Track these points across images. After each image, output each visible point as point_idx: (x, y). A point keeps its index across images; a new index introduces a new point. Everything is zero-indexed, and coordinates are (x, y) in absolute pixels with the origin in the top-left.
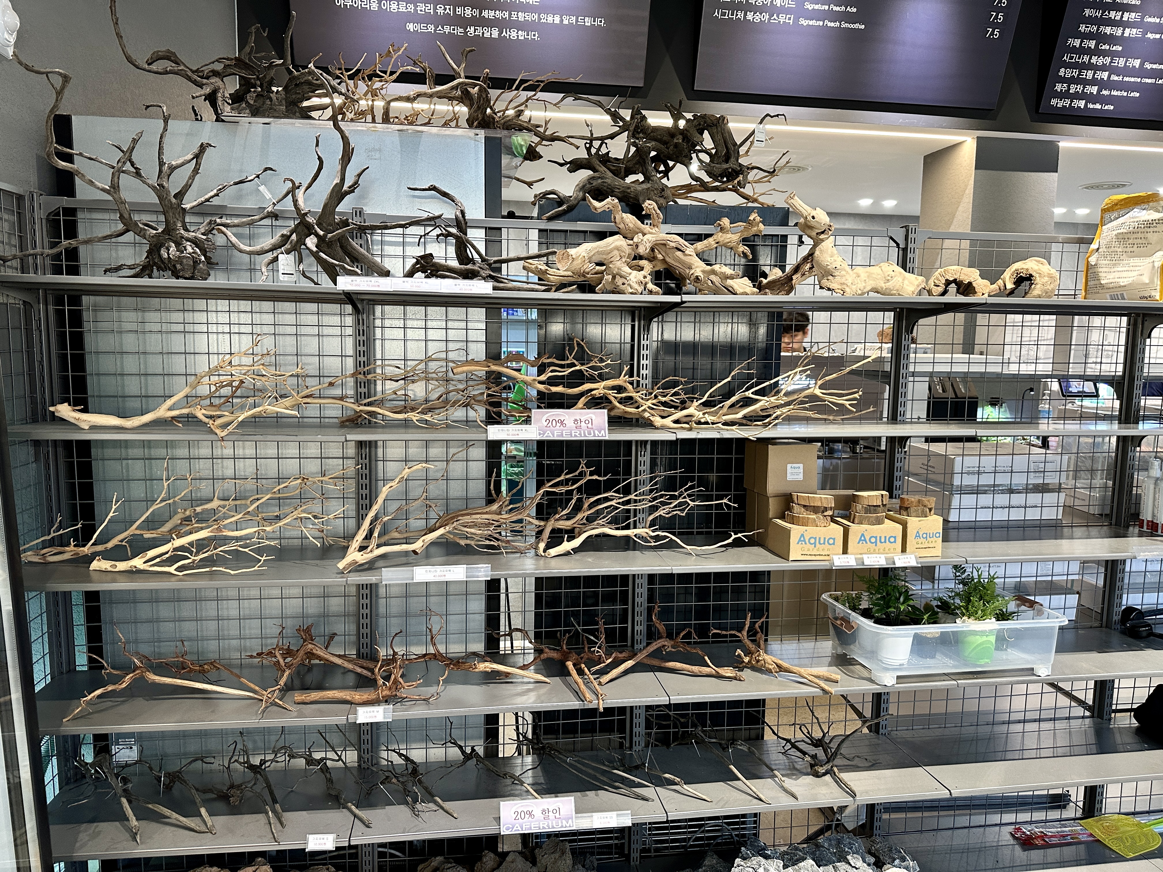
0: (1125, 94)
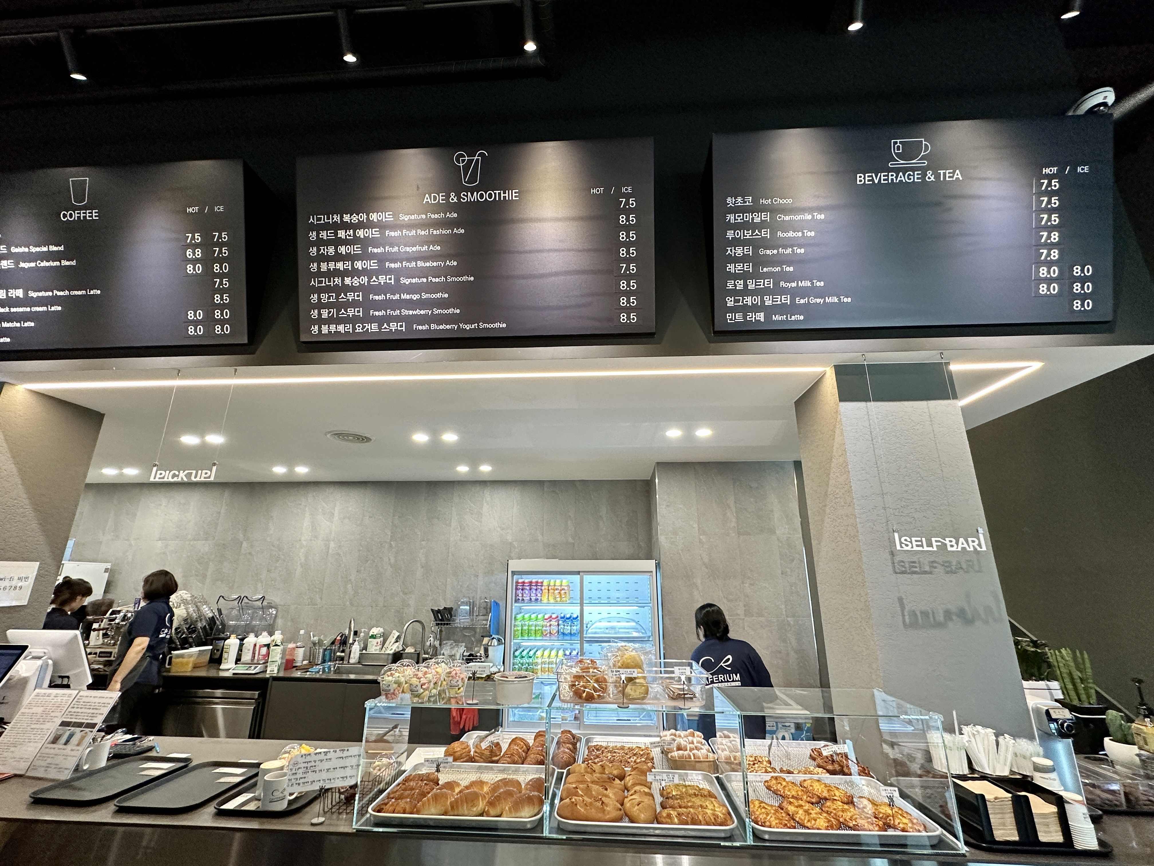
0: (18, 325)
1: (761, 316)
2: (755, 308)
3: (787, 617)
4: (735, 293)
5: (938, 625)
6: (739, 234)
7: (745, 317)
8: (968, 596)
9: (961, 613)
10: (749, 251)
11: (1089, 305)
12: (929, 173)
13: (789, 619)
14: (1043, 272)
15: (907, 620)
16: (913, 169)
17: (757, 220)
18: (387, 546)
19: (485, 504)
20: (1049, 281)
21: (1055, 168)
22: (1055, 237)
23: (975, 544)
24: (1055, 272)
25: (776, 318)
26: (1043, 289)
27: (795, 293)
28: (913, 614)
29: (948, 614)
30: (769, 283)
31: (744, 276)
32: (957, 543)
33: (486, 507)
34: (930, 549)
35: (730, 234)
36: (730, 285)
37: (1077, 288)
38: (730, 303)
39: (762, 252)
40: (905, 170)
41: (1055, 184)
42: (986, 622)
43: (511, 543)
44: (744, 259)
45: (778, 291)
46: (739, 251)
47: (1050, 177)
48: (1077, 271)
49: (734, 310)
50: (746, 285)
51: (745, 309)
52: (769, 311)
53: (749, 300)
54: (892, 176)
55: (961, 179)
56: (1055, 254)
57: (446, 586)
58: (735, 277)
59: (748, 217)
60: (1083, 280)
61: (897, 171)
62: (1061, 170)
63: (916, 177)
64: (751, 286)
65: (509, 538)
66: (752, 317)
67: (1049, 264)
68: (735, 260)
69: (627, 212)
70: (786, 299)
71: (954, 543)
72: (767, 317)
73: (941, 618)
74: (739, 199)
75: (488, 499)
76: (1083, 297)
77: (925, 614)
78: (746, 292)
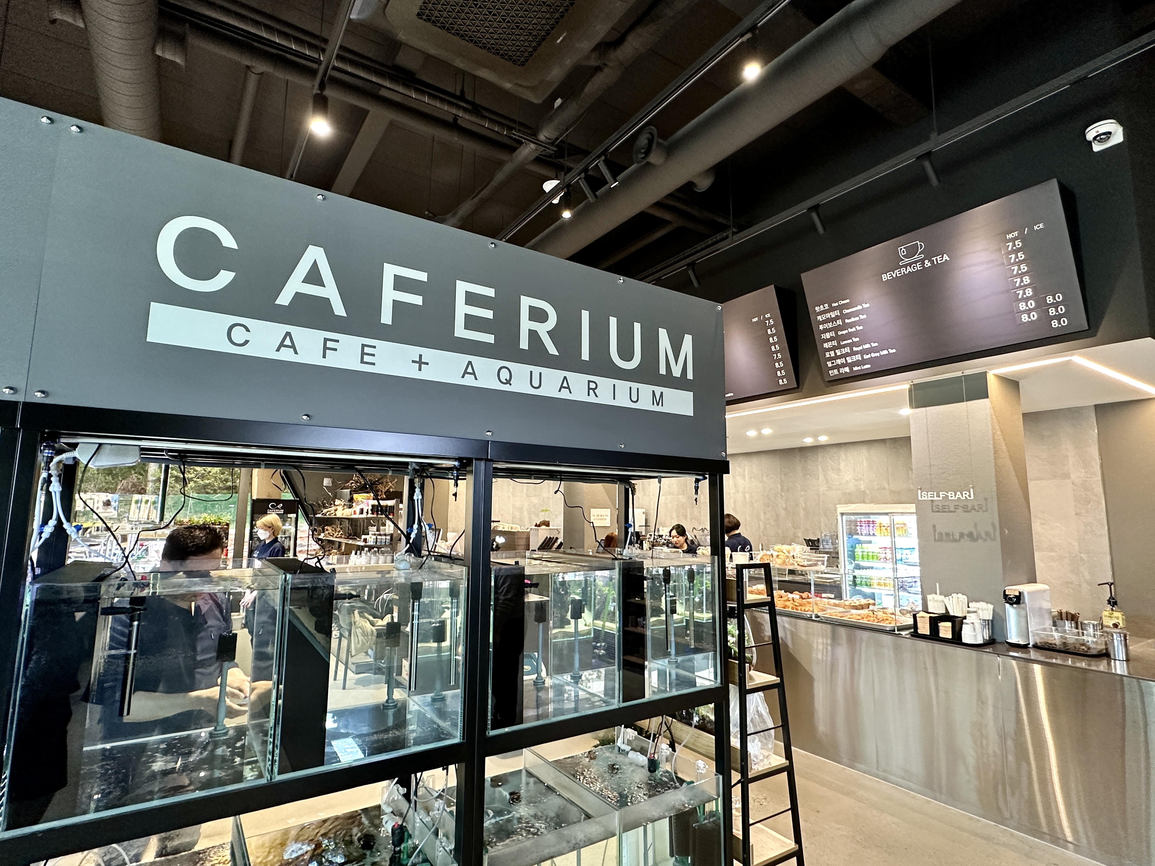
1: (847, 369)
2: (843, 365)
3: (1080, 553)
4: (831, 359)
5: (955, 540)
6: (826, 326)
7: (839, 371)
8: (976, 526)
9: (970, 535)
10: (833, 334)
11: (1065, 322)
12: (926, 262)
13: (1082, 555)
14: (1022, 306)
15: (937, 537)
16: (916, 262)
17: (833, 316)
18: (779, 496)
19: (842, 461)
20: (1028, 311)
21: (1016, 233)
22: (1027, 280)
23: (967, 496)
24: (1032, 304)
25: (855, 369)
26: (1025, 318)
27: (862, 352)
28: (941, 534)
29: (962, 535)
30: (847, 350)
31: (834, 348)
32: (955, 495)
33: (843, 464)
34: (938, 498)
35: (821, 327)
36: (828, 355)
37: (1052, 312)
38: (829, 364)
39: (840, 333)
40: (910, 265)
41: (1019, 243)
42: (985, 540)
43: (864, 492)
44: (831, 339)
45: (853, 353)
46: (828, 335)
47: (1013, 240)
48: (1050, 300)
49: (833, 368)
50: (835, 353)
51: (838, 367)
52: (851, 365)
53: (839, 362)
54: (903, 270)
55: (948, 259)
56: (1029, 292)
57: (820, 523)
58: (829, 350)
59: (828, 315)
60: (1056, 305)
61: (905, 266)
62: (1021, 233)
63: (918, 267)
64: (839, 354)
65: (862, 487)
66: (842, 370)
67: (1026, 300)
68: (827, 340)
69: (770, 327)
70: (858, 357)
71: (953, 495)
72: (851, 369)
73: (957, 537)
74: (822, 307)
75: (844, 457)
76: (1058, 317)
77: (947, 534)
78: (837, 357)
